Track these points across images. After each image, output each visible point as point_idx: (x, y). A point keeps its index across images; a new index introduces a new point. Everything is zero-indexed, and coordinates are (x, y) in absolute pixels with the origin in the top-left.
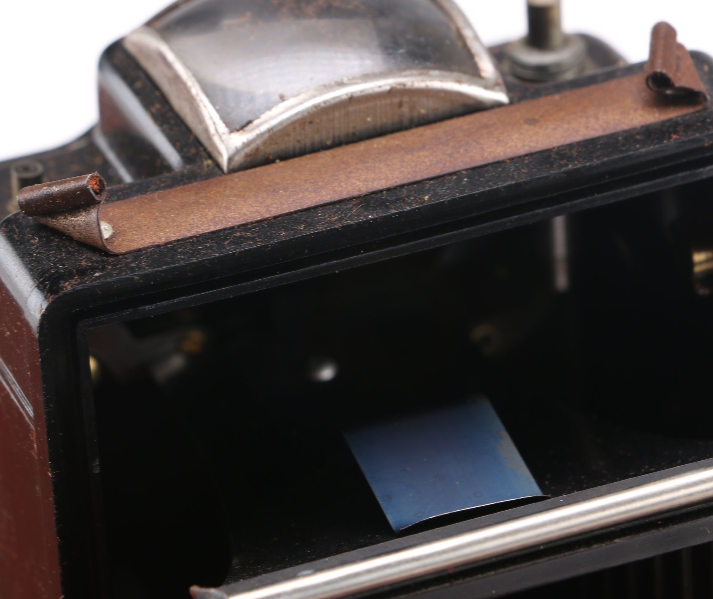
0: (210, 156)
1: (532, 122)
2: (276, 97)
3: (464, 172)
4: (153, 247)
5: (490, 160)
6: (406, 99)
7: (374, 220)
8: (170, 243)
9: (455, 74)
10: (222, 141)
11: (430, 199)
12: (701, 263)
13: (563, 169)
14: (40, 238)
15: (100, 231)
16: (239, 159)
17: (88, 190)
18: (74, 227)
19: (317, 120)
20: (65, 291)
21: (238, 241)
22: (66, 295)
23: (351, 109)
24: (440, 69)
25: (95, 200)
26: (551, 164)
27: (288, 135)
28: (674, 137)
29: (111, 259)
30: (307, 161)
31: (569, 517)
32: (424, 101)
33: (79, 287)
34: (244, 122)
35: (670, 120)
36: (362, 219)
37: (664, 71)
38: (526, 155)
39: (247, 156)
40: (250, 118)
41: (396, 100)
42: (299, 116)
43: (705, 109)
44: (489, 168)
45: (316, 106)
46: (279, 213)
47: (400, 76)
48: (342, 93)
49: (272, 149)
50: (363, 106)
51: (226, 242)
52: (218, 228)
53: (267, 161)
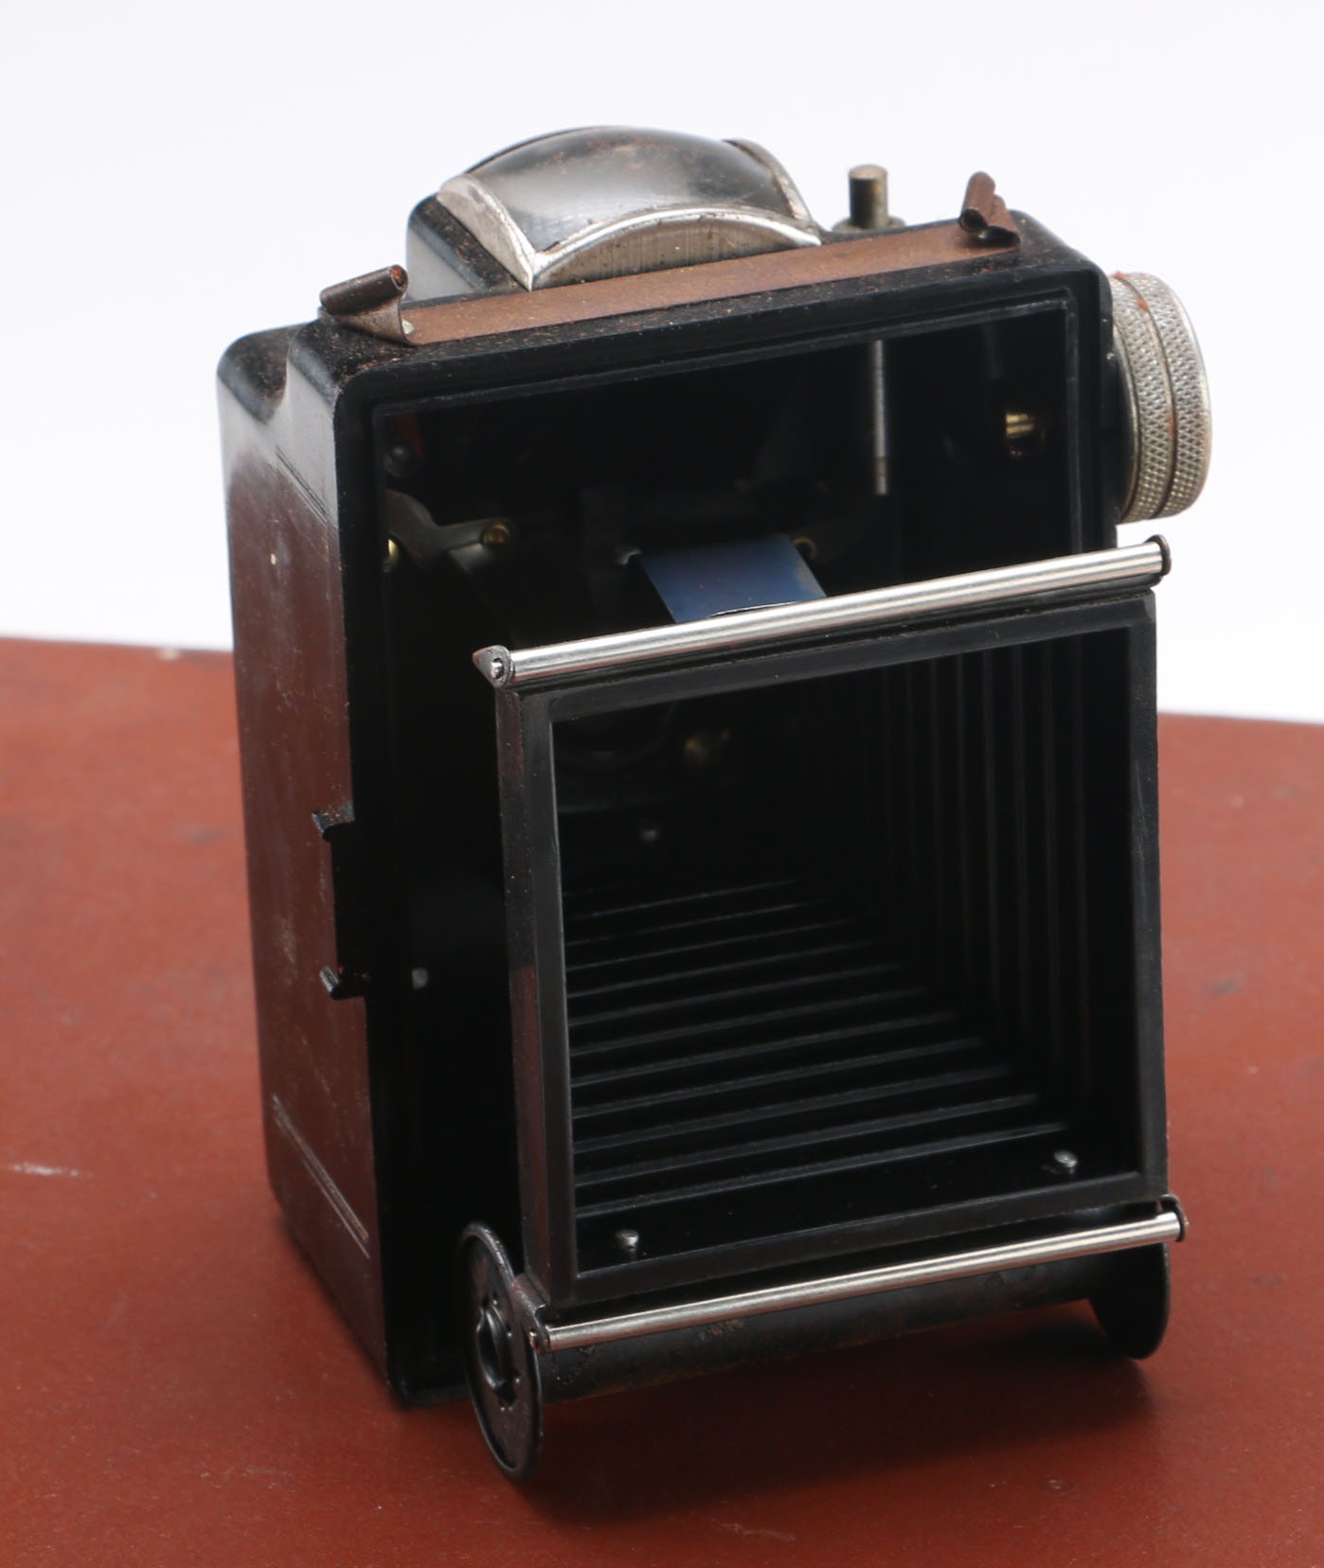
0: (514, 278)
1: (842, 256)
2: (585, 222)
3: (770, 293)
4: (452, 341)
5: (797, 283)
6: (715, 230)
7: (675, 327)
8: (470, 339)
9: (767, 212)
10: (528, 261)
11: (732, 312)
12: (1014, 424)
13: (869, 293)
14: (340, 335)
15: (402, 328)
16: (544, 278)
17: (390, 279)
18: (374, 321)
19: (625, 244)
20: (363, 371)
21: (538, 339)
22: (362, 374)
23: (659, 235)
24: (751, 205)
25: (397, 290)
26: (858, 289)
27: (595, 257)
28: (984, 270)
29: (410, 350)
30: (613, 283)
31: (855, 606)
32: (734, 234)
33: (377, 369)
34: (551, 243)
35: (981, 258)
36: (663, 325)
37: (977, 209)
38: (834, 282)
39: (553, 275)
40: (557, 240)
41: (705, 231)
42: (607, 238)
43: (1017, 251)
44: (795, 290)
45: (623, 229)
46: (580, 318)
47: (711, 207)
48: (651, 219)
49: (579, 271)
50: (672, 234)
51: (526, 340)
52: (518, 328)
53: (573, 282)
